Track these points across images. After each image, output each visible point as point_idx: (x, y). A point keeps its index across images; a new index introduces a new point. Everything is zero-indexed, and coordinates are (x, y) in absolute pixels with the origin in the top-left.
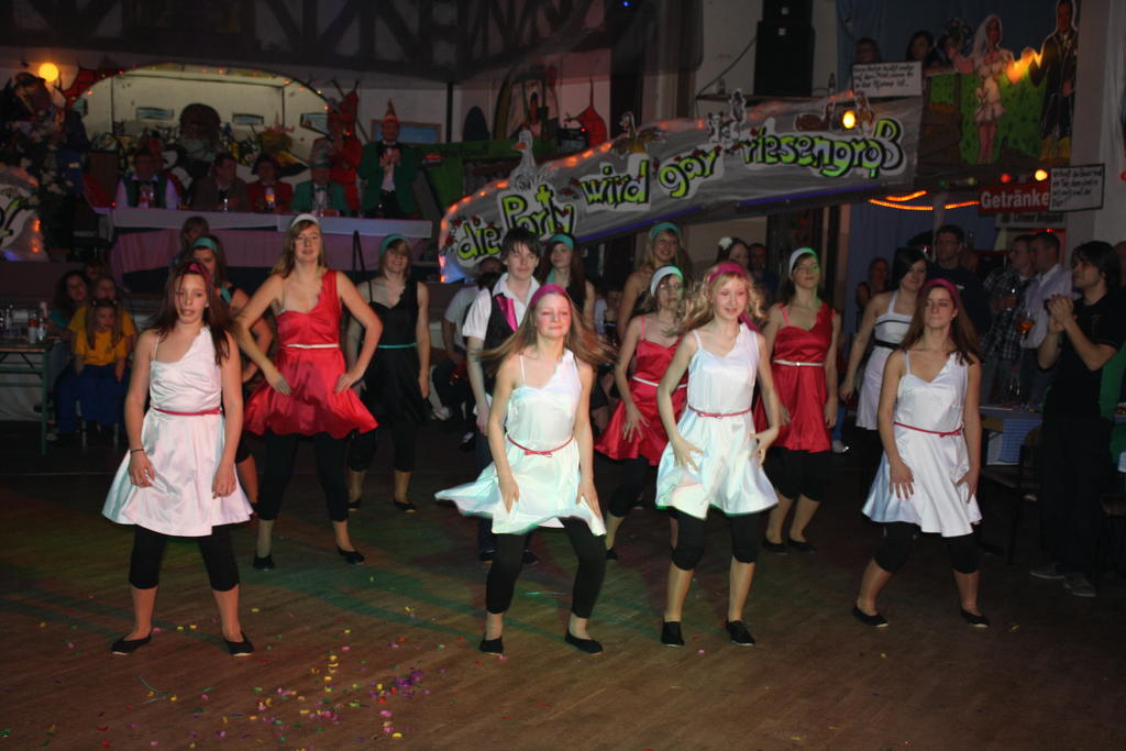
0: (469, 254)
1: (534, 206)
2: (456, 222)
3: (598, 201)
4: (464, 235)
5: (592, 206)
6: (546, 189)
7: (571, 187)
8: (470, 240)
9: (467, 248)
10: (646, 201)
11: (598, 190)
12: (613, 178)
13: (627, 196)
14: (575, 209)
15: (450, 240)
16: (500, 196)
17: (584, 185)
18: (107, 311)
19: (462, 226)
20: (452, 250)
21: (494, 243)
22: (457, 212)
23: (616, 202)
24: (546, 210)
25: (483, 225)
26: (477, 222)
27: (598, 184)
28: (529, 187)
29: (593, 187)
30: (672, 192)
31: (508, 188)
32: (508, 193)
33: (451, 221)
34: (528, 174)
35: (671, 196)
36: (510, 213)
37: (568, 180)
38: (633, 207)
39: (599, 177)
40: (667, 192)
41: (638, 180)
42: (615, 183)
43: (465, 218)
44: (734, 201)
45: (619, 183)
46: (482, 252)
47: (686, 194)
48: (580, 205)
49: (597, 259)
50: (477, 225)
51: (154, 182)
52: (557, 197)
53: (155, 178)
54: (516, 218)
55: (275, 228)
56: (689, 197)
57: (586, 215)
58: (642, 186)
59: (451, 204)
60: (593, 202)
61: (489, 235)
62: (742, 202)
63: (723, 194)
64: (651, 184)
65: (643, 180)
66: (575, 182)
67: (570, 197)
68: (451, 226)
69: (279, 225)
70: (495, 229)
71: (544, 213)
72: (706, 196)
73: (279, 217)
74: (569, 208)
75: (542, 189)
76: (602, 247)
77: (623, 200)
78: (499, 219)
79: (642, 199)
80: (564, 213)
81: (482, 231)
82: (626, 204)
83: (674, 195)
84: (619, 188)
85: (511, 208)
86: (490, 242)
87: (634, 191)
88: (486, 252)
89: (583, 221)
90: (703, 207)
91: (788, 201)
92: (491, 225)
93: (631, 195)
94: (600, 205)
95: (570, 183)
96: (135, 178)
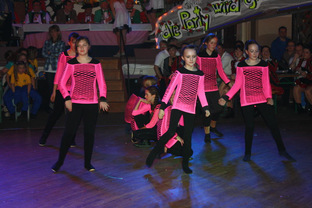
0: (167, 37)
1: (193, 16)
2: (161, 24)
3: (219, 12)
4: (165, 29)
5: (217, 14)
6: (198, 8)
7: (208, 7)
8: (168, 31)
9: (166, 34)
10: (239, 11)
11: (219, 8)
12: (225, 2)
13: (231, 9)
14: (210, 16)
15: (160, 31)
16: (179, 12)
17: (213, 6)
18: (22, 66)
19: (164, 25)
20: (160, 35)
21: (177, 32)
22: (162, 19)
23: (227, 12)
24: (198, 17)
25: (173, 24)
26: (170, 23)
27: (219, 5)
28: (191, 8)
29: (217, 6)
30: (250, 7)
31: (182, 9)
32: (183, 10)
33: (159, 23)
34: (190, 2)
35: (249, 8)
36: (183, 19)
37: (206, 4)
38: (234, 14)
39: (219, 2)
40: (248, 7)
41: (235, 2)
42: (226, 4)
43: (165, 22)
44: (276, 9)
45: (228, 4)
46: (173, 35)
47: (255, 7)
48: (212, 14)
49: (221, 36)
50: (169, 25)
51: (41, 13)
52: (202, 12)
53: (41, 12)
54: (186, 21)
55: (88, 30)
56: (256, 9)
57: (214, 17)
58: (237, 5)
59: (159, 16)
60: (217, 12)
61: (175, 28)
62: (279, 9)
63: (272, 6)
64: (241, 4)
65: (237, 2)
66: (209, 5)
67: (207, 11)
68: (159, 25)
69: (90, 28)
70: (178, 26)
71: (197, 18)
72: (264, 7)
73: (90, 25)
74: (207, 15)
75: (196, 8)
76: (223, 30)
77: (229, 11)
78: (179, 21)
79: (237, 10)
80: (205, 18)
81: (172, 26)
82: (231, 12)
83: (251, 8)
84: (228, 6)
85: (184, 17)
86: (176, 31)
87: (234, 7)
88: (174, 35)
89: (213, 20)
90: (263, 12)
91: (299, 8)
92: (176, 24)
93: (233, 9)
94: (220, 13)
95: (207, 5)
96: (33, 11)
